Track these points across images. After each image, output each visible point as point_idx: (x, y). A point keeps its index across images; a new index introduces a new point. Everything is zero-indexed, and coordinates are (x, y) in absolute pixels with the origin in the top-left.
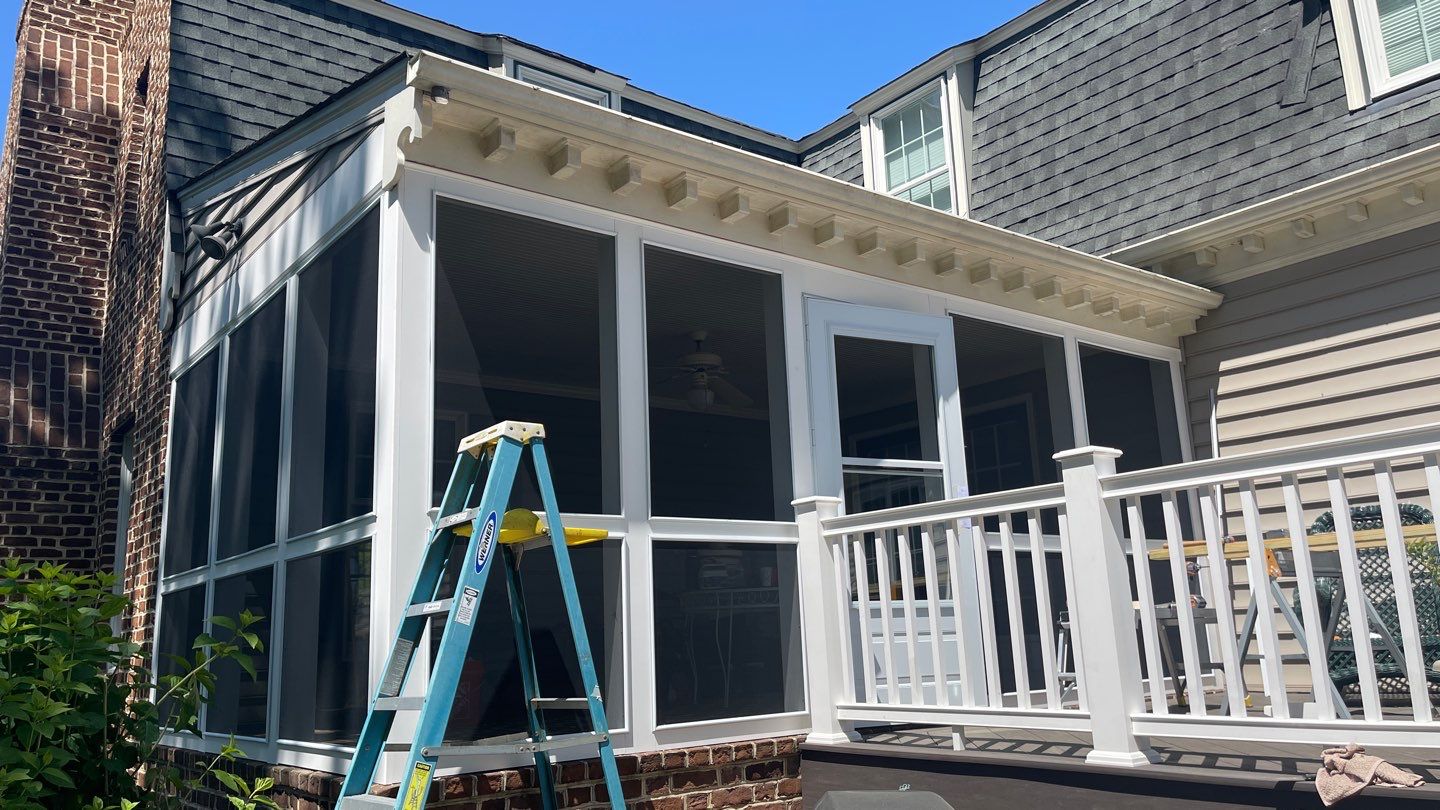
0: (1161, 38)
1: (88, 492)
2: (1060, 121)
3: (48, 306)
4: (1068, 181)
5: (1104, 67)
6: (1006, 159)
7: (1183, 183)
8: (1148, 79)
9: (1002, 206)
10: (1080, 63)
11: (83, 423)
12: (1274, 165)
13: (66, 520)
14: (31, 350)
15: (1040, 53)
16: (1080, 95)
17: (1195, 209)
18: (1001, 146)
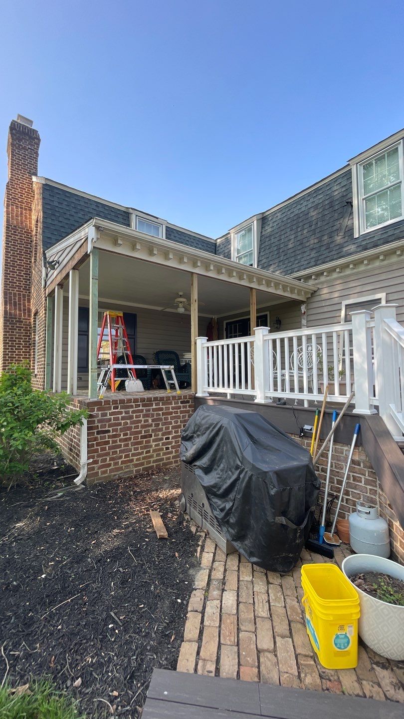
0: (310, 215)
1: (28, 329)
2: (282, 237)
3: (16, 280)
4: (283, 254)
5: (295, 222)
6: (268, 248)
7: (312, 256)
8: (305, 226)
10: (289, 221)
11: (26, 311)
12: (333, 253)
13: (23, 336)
14: (12, 292)
15: (279, 217)
16: (288, 230)
17: (313, 263)
18: (267, 243)
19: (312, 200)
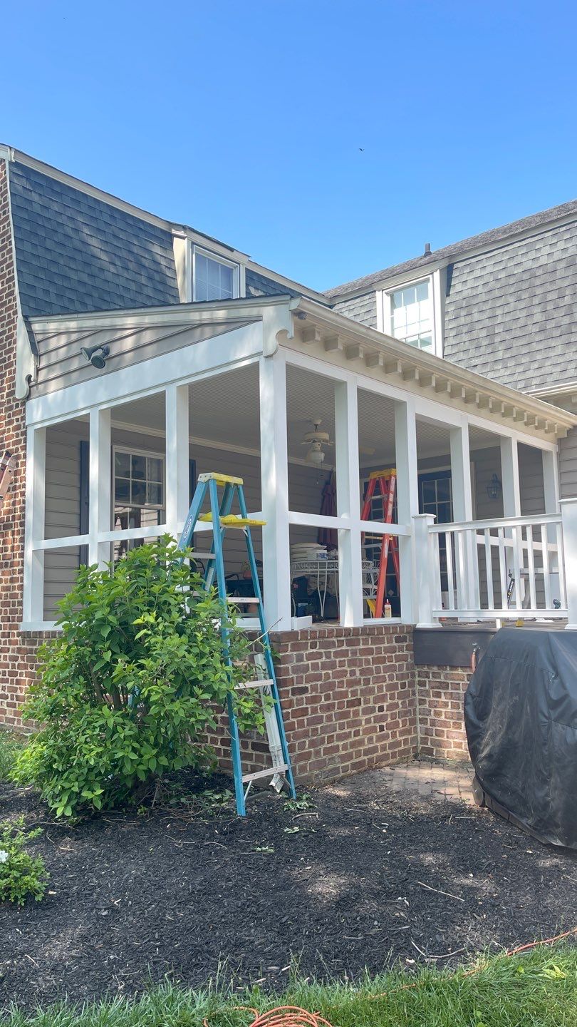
0: (558, 274)
2: (499, 312)
4: (501, 347)
5: (525, 285)
6: (465, 329)
7: (567, 357)
8: (550, 297)
9: (462, 356)
10: (512, 281)
15: (489, 270)
16: (511, 299)
18: (462, 321)
19: (561, 245)
